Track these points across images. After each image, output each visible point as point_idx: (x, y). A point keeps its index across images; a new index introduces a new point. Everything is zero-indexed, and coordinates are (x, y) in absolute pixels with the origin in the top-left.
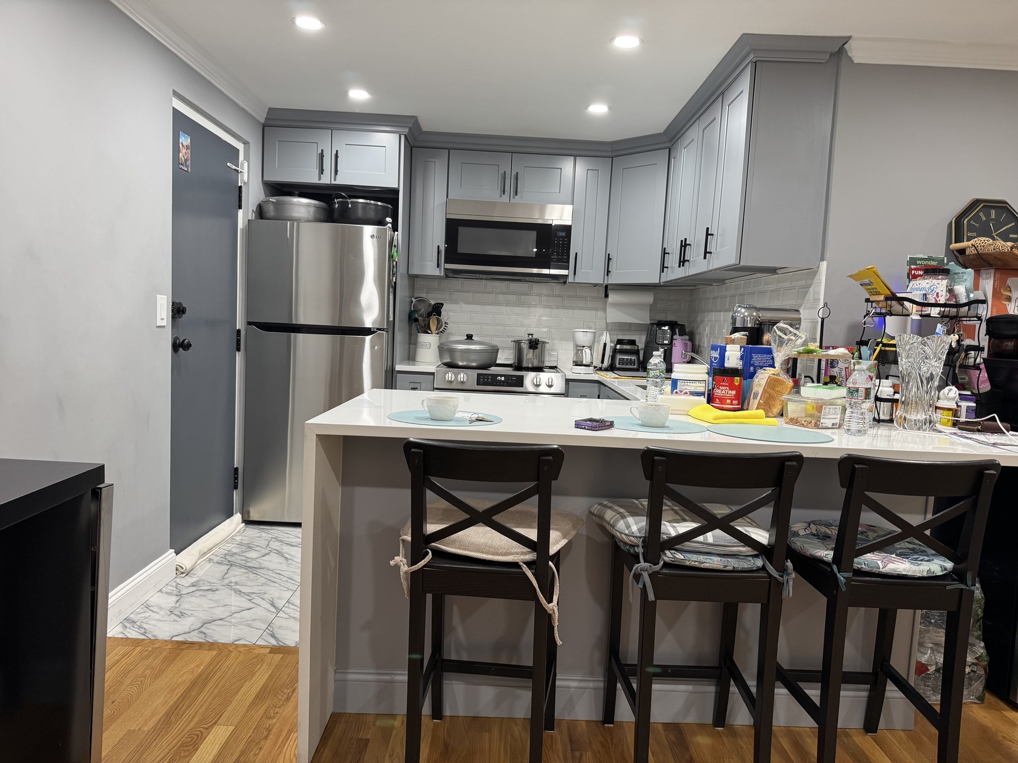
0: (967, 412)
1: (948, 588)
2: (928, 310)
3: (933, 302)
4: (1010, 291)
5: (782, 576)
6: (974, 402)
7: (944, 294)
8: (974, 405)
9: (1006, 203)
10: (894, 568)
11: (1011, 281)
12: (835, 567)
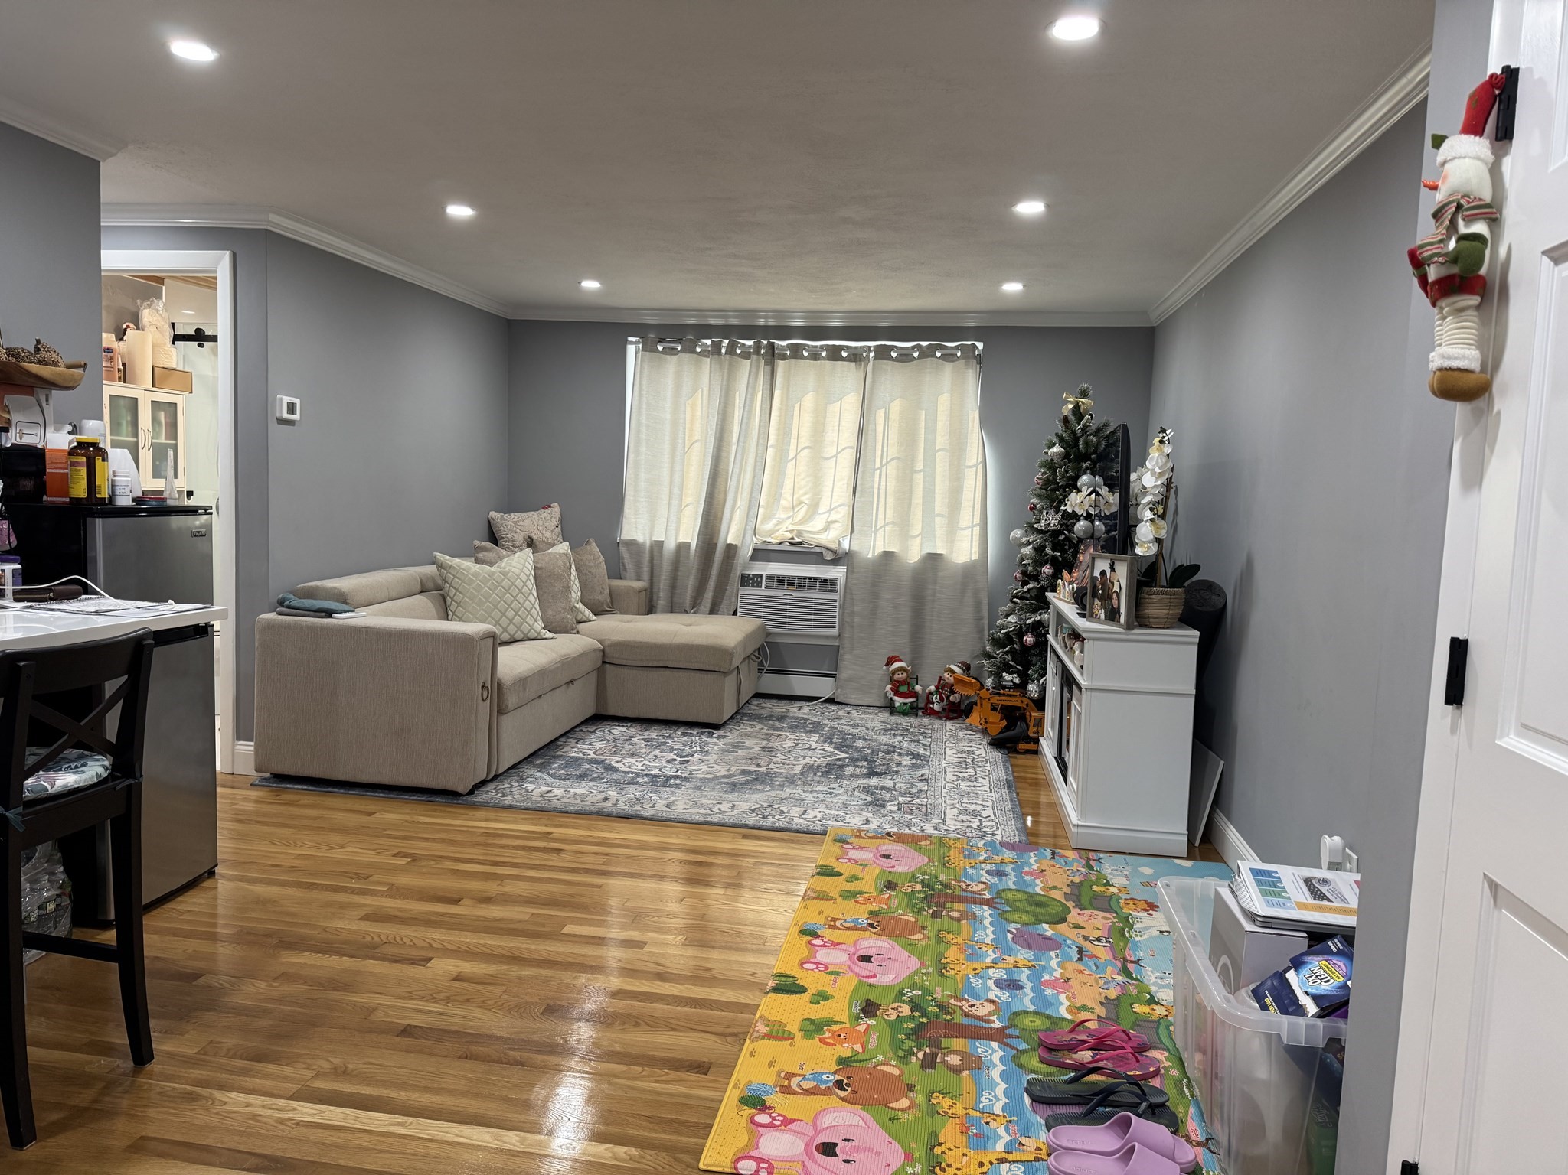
0: (13, 577)
1: (118, 788)
4: (9, 412)
6: (19, 564)
8: (19, 567)
10: (63, 783)
11: (8, 399)
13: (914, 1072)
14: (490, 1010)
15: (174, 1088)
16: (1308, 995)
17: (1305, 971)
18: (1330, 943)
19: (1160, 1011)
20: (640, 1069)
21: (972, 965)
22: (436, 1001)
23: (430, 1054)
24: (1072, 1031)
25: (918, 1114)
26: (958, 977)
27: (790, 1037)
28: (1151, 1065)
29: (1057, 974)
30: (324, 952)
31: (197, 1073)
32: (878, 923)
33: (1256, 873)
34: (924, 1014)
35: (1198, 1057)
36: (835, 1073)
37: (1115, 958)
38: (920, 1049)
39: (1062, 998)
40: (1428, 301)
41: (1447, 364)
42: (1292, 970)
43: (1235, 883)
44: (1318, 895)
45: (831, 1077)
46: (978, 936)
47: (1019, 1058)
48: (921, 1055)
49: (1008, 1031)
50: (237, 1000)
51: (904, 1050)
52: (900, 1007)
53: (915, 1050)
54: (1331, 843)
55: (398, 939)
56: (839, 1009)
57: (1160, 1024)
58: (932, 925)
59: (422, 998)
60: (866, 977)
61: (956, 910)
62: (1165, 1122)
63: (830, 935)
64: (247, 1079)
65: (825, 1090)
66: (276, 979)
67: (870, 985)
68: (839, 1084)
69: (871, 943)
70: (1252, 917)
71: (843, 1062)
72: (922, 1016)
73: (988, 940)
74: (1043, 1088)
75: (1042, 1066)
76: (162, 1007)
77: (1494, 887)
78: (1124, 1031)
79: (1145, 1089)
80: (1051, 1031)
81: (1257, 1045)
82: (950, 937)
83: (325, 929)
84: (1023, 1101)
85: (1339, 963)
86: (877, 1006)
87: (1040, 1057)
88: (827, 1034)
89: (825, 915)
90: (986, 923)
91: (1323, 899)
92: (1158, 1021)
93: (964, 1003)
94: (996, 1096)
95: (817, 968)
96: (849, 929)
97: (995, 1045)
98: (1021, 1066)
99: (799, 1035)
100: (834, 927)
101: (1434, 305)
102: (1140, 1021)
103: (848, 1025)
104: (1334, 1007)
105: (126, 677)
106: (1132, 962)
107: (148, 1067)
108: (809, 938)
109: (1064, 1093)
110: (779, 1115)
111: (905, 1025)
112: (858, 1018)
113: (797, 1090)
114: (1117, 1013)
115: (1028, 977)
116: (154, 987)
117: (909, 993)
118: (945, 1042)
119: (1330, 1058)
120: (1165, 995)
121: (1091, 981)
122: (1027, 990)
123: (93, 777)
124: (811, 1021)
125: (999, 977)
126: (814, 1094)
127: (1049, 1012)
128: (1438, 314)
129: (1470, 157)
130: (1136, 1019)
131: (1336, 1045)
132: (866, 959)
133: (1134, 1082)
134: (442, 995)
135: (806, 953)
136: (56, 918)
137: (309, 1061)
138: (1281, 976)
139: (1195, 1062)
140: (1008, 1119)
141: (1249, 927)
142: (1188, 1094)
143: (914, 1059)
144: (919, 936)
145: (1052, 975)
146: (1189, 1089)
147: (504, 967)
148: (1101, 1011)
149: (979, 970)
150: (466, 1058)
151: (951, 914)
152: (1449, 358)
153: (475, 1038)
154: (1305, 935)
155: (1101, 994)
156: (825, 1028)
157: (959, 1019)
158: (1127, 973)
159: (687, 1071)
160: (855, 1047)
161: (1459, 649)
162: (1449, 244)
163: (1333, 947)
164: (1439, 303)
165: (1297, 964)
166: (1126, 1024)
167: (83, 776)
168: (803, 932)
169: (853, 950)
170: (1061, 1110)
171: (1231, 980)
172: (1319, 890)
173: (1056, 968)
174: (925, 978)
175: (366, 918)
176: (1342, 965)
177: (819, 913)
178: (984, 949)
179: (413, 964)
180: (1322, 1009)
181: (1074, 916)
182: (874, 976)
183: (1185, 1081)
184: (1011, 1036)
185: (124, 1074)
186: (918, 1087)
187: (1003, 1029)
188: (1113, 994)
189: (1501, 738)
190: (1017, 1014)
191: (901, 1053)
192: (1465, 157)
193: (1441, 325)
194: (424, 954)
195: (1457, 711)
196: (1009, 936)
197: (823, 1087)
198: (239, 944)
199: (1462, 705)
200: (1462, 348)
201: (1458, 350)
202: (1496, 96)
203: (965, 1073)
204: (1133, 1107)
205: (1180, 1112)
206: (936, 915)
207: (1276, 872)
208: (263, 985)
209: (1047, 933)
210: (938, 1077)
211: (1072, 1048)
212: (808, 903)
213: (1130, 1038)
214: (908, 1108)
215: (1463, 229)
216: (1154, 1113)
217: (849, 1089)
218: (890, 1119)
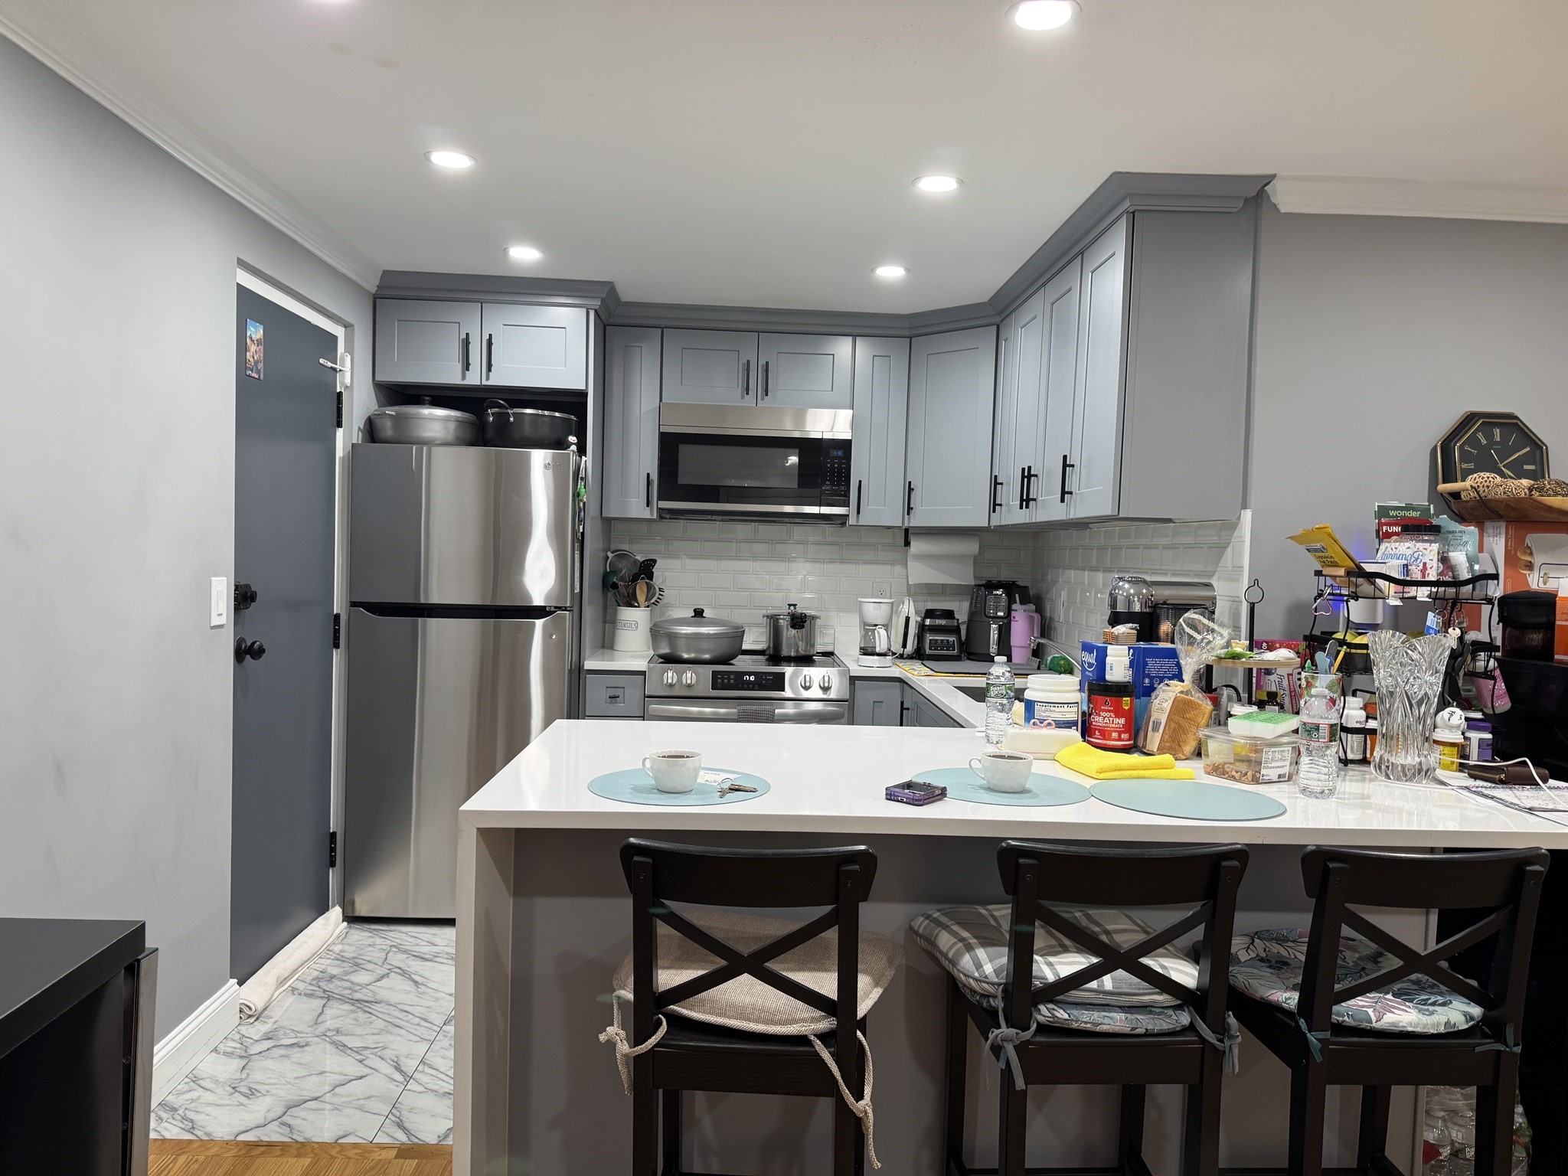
0: (1479, 748)
1: (1478, 1049)
2: (1412, 591)
3: (1420, 578)
4: (1531, 554)
5: (1221, 1041)
6: (1490, 733)
7: (1435, 566)
8: (1490, 736)
9: (1517, 418)
10: (1394, 1021)
11: (1531, 539)
12: (1302, 1022)
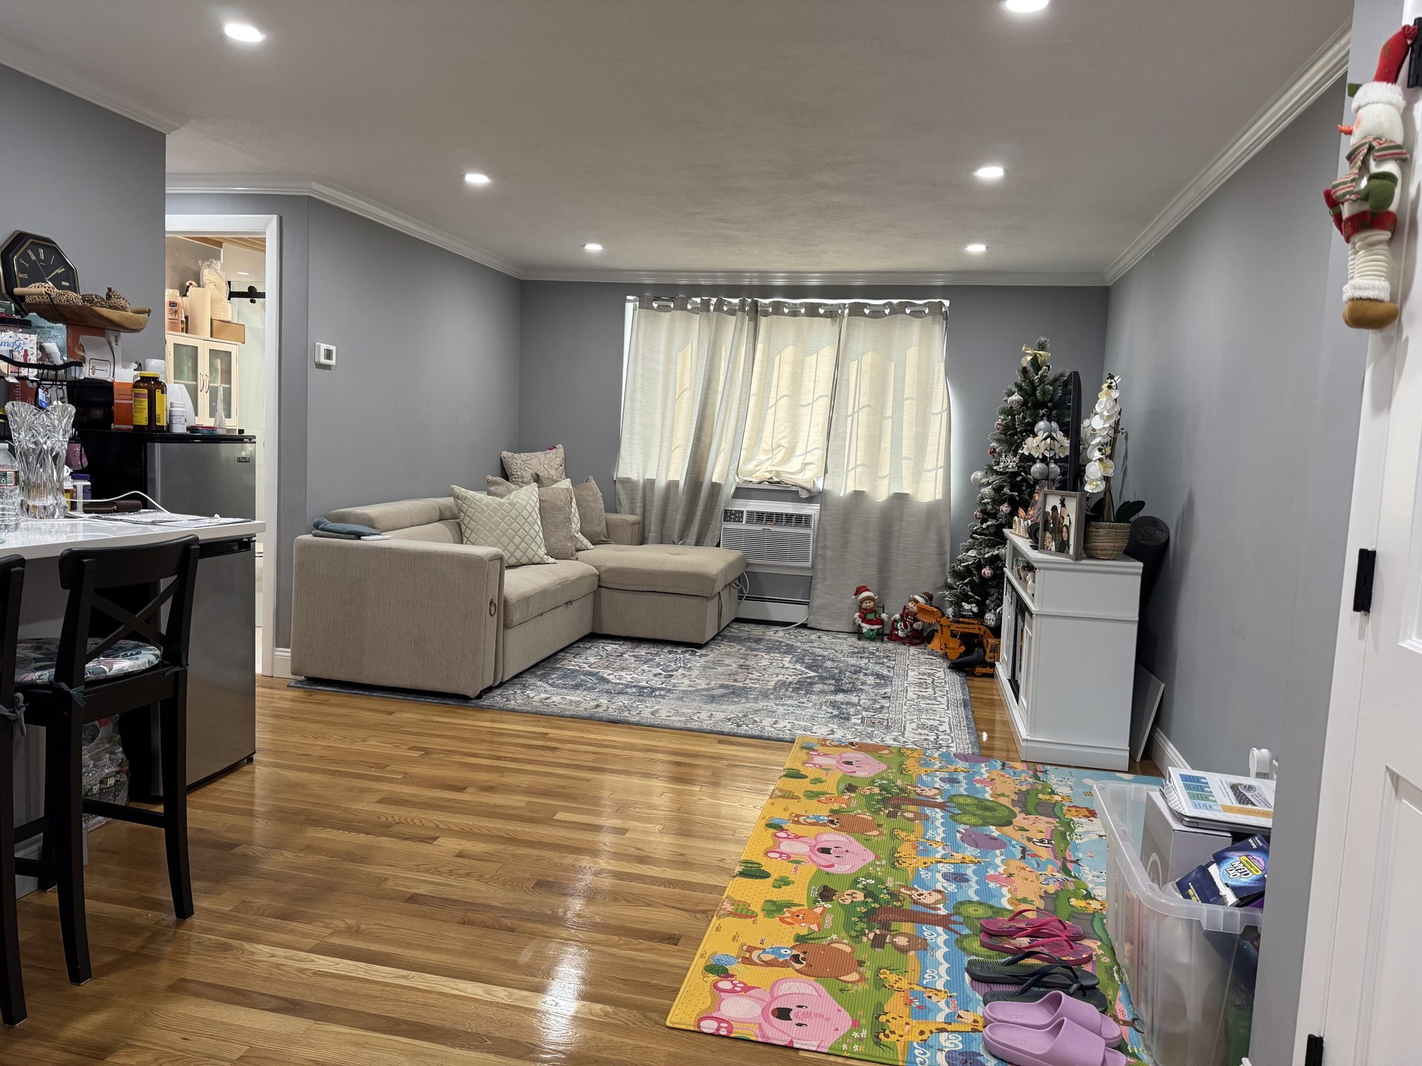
0: (84, 492)
1: (168, 674)
2: (24, 372)
3: (22, 360)
4: (83, 351)
5: (14, 712)
6: (89, 481)
7: (35, 353)
8: (89, 483)
9: (54, 243)
10: (120, 667)
11: (84, 339)
13: (864, 950)
14: (487, 883)
15: (210, 939)
16: (1228, 886)
17: (1226, 865)
18: (1250, 841)
19: (1095, 905)
20: (617, 938)
21: (922, 859)
22: (440, 873)
23: (432, 919)
24: (1012, 919)
25: (866, 987)
26: (909, 870)
27: (753, 915)
28: (1084, 952)
29: (1001, 870)
30: (344, 829)
31: (230, 927)
32: (837, 820)
33: (1185, 778)
34: (876, 899)
35: (1127, 947)
36: (792, 948)
37: (1056, 857)
38: (871, 931)
39: (1005, 890)
40: (1342, 238)
41: (1358, 294)
42: (1215, 864)
43: (1166, 787)
44: (1243, 799)
45: (789, 952)
46: (929, 835)
47: (961, 942)
48: (871, 936)
49: (952, 918)
50: (267, 867)
51: (857, 931)
52: (855, 893)
53: (867, 931)
54: (1259, 755)
55: (409, 820)
56: (799, 893)
57: (1095, 917)
58: (887, 824)
59: (427, 871)
60: (824, 867)
61: (910, 811)
62: (1095, 1002)
63: (793, 828)
64: (272, 933)
65: (782, 963)
66: (301, 850)
67: (827, 873)
68: (796, 958)
69: (830, 837)
70: (1179, 817)
71: (800, 939)
72: (874, 902)
73: (938, 839)
74: (982, 968)
75: (982, 949)
76: (202, 871)
77: (1396, 779)
78: (1060, 921)
79: (1078, 973)
80: (993, 919)
81: (1180, 931)
82: (903, 834)
83: (346, 810)
84: (963, 977)
85: (1258, 858)
86: (834, 892)
87: (981, 941)
88: (787, 915)
89: (789, 812)
90: (938, 823)
91: (1247, 803)
92: (1093, 915)
93: (913, 892)
94: (938, 974)
95: (780, 857)
96: (811, 824)
97: (940, 929)
98: (963, 949)
99: (761, 915)
100: (798, 822)
101: (1348, 241)
102: (1075, 914)
103: (806, 907)
104: (1251, 897)
105: (176, 576)
106: (1071, 862)
107: (189, 921)
108: (774, 831)
109: (1001, 973)
110: (740, 982)
111: (858, 909)
112: (816, 901)
113: (758, 961)
114: (1055, 906)
115: (974, 872)
116: (195, 854)
117: (863, 882)
118: (894, 926)
119: (1247, 944)
120: (1100, 892)
121: (1032, 877)
122: (973, 883)
123: (145, 663)
124: (773, 903)
125: (947, 871)
126: (773, 966)
127: (992, 902)
128: (1352, 249)
129: (1383, 103)
130: (1073, 912)
131: (1252, 932)
132: (826, 851)
133: (1067, 966)
134: (445, 869)
135: (771, 843)
136: (115, 791)
137: (327, 921)
138: (1204, 870)
139: (1124, 950)
140: (949, 994)
141: (1176, 826)
142: (1117, 979)
143: (865, 939)
144: (875, 833)
145: (996, 870)
146: (1119, 975)
147: (501, 847)
148: (1040, 904)
149: (929, 864)
150: (464, 923)
151: (906, 814)
152: (1360, 288)
153: (473, 906)
154: (1230, 835)
155: (1041, 889)
156: (785, 909)
157: (908, 905)
158: (1067, 872)
159: (659, 942)
160: (811, 926)
161: (1367, 559)
162: (1360, 183)
163: (1253, 844)
164: (1352, 239)
165: (1219, 859)
166: (1063, 915)
167: (137, 662)
168: (769, 826)
169: (814, 842)
170: (997, 988)
171: (1158, 875)
172: (1244, 795)
173: (1001, 864)
174: (878, 869)
175: (382, 801)
176: (1260, 860)
177: (785, 810)
178: (934, 846)
179: (420, 841)
180: (1240, 899)
181: (1020, 819)
182: (832, 866)
183: (1115, 968)
184: (955, 923)
185: (168, 926)
186: (868, 963)
187: (949, 915)
188: (1052, 889)
189: (1403, 640)
190: (962, 903)
191: (853, 933)
192: (1377, 103)
193: (1354, 259)
194: (431, 833)
195: (1364, 617)
196: (959, 835)
197: (781, 960)
198: (271, 820)
199: (1369, 611)
200: (1372, 279)
201: (1368, 281)
202: (1408, 46)
203: (912, 953)
204: (1065, 988)
205: (1109, 995)
206: (892, 815)
207: (1205, 778)
208: (290, 855)
209: (993, 834)
210: (885, 955)
211: (1011, 934)
212: (775, 800)
213: (1065, 928)
214: (858, 981)
215: (1374, 168)
216: (1084, 994)
217: (805, 963)
218: (841, 990)
